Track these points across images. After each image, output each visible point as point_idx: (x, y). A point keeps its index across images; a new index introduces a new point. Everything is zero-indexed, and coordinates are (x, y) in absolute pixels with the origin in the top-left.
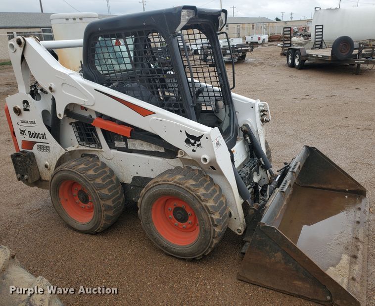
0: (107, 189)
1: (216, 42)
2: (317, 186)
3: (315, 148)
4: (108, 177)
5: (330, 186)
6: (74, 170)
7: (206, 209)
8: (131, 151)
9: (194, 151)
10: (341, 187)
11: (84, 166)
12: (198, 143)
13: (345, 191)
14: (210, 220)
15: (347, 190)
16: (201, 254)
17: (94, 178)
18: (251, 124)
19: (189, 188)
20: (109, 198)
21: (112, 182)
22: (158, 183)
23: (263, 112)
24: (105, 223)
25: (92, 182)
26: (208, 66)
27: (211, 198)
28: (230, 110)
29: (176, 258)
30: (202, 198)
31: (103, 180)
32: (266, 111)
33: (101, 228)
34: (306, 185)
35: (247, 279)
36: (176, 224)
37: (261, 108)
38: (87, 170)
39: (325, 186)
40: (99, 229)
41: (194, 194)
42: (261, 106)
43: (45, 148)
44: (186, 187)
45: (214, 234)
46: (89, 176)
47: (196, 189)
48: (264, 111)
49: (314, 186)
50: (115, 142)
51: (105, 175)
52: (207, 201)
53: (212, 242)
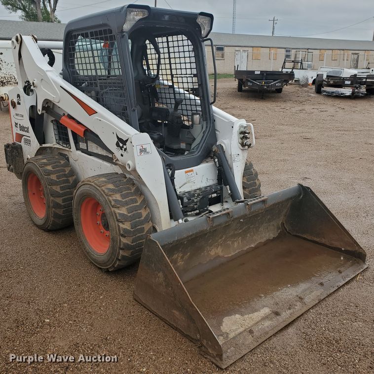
0: (59, 186)
1: (200, 49)
2: (309, 238)
3: (309, 188)
4: (65, 175)
5: (323, 241)
6: (36, 163)
7: (114, 215)
8: (91, 154)
9: (122, 155)
10: (337, 244)
11: (46, 161)
12: (125, 147)
13: (340, 250)
14: (117, 229)
15: (343, 249)
16: (111, 265)
17: (49, 173)
18: (225, 146)
19: (104, 191)
20: (58, 195)
21: (68, 181)
22: (84, 183)
23: (244, 135)
24: (53, 221)
25: (46, 177)
26: (192, 76)
27: (124, 206)
28: (207, 127)
29: (96, 266)
30: (113, 203)
31: (58, 177)
32: (249, 133)
33: (50, 226)
34: (298, 234)
35: (139, 299)
36: (102, 231)
37: (242, 129)
38: (46, 165)
39: (317, 240)
40: (49, 226)
41: (106, 198)
42: (242, 126)
43: (28, 142)
44: (102, 190)
45: (120, 245)
46: (45, 171)
47: (112, 193)
48: (245, 133)
49: (305, 236)
50: (80, 143)
51: (63, 173)
52: (119, 207)
53: (119, 253)
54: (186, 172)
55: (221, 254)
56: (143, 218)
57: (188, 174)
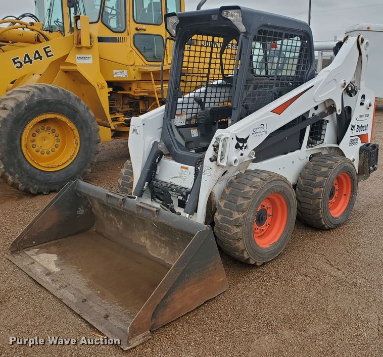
54: (182, 167)
55: (148, 247)
56: (128, 182)
57: (183, 169)
